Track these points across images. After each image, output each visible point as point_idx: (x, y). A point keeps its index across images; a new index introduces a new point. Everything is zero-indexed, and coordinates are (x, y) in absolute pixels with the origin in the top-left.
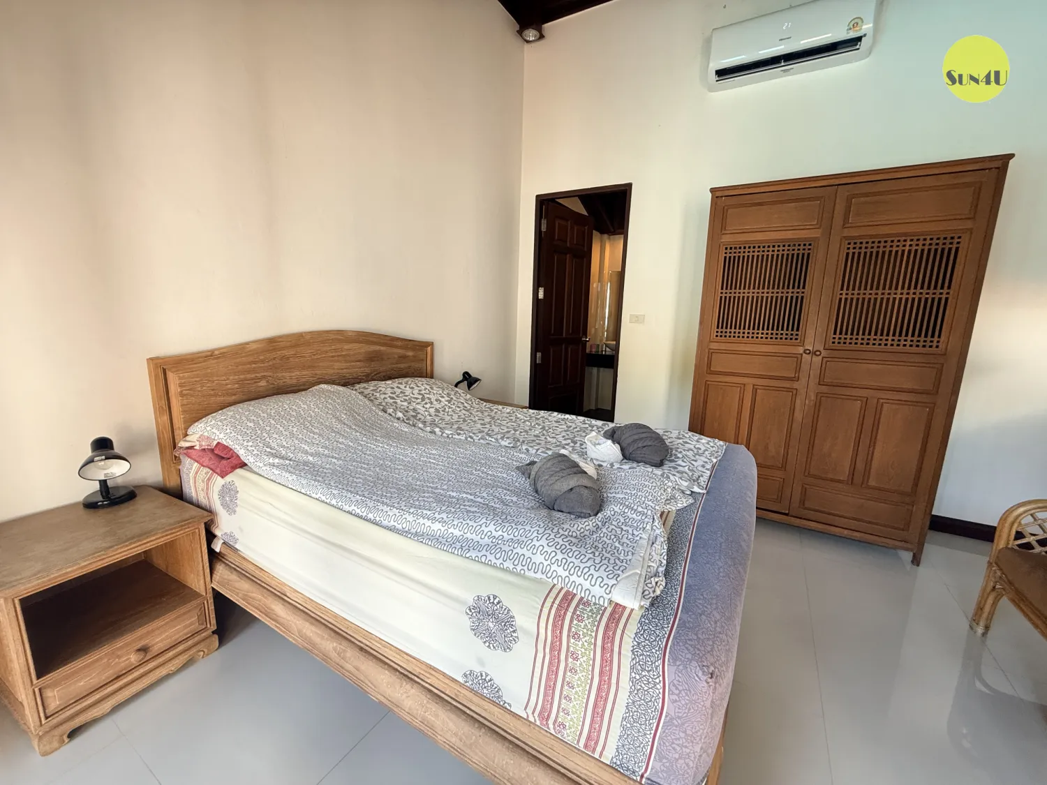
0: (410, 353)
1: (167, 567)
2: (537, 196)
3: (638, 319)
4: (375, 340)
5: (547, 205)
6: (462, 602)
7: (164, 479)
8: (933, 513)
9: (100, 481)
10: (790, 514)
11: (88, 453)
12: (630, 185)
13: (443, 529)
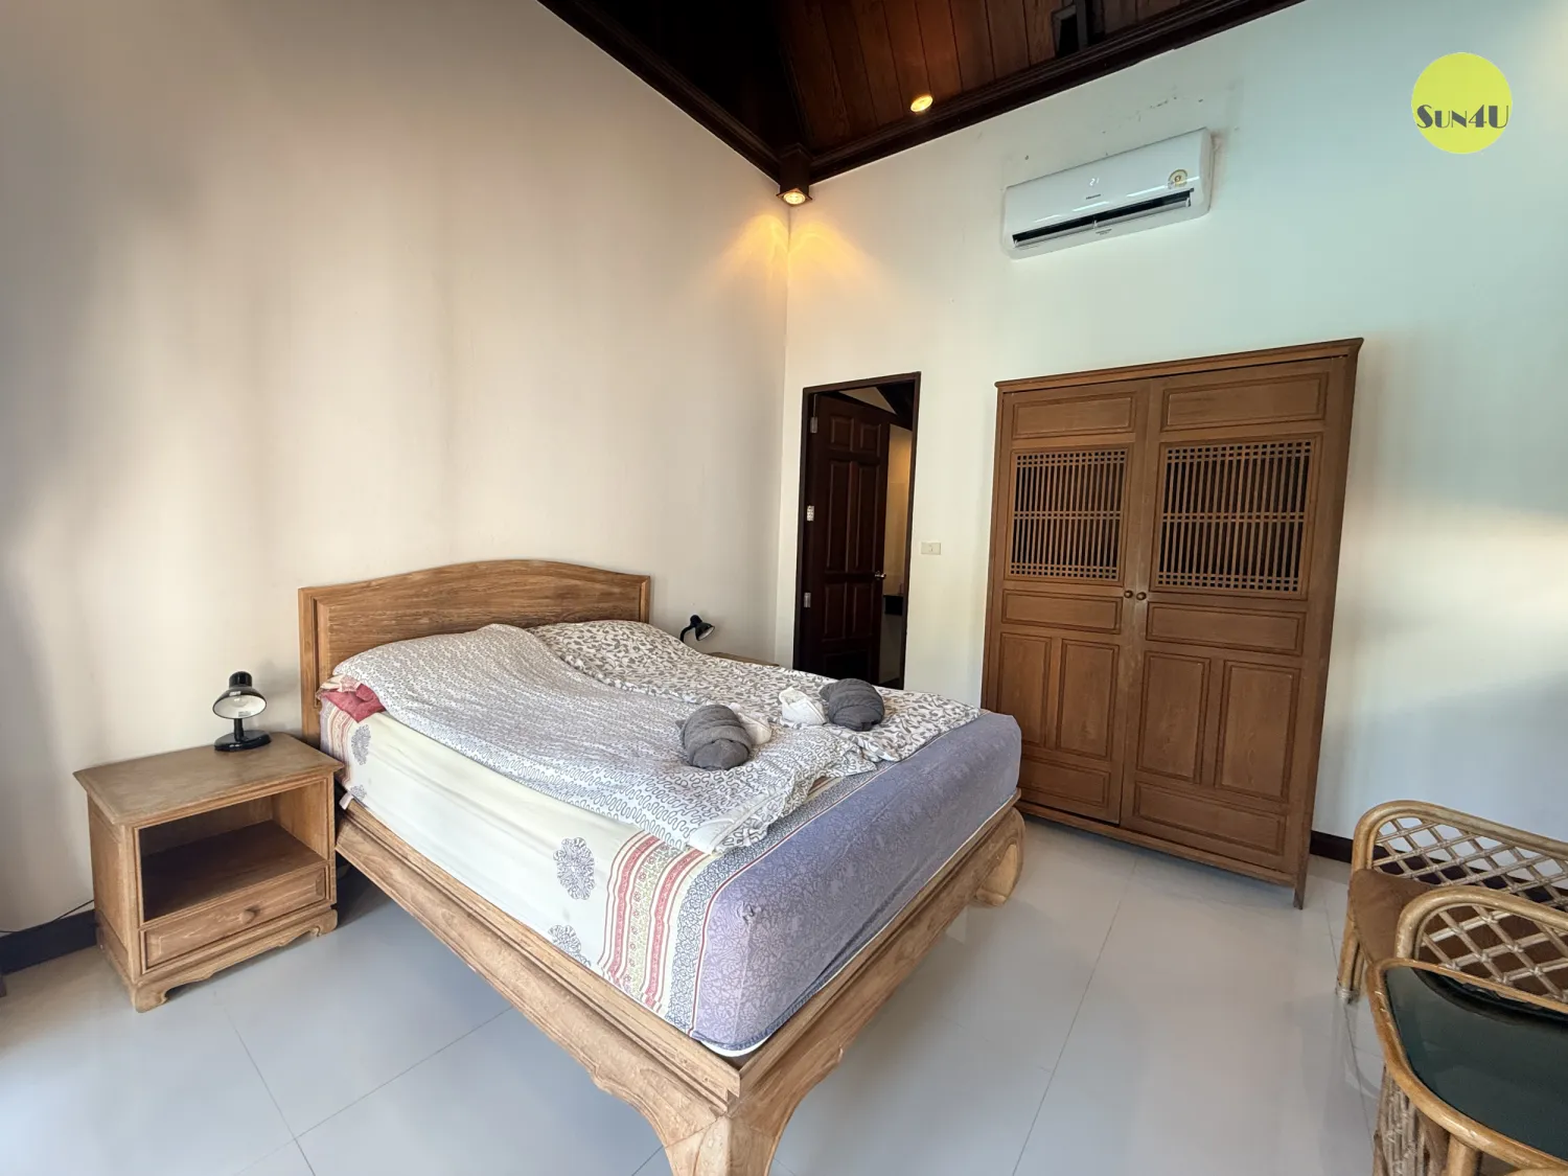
0: (616, 590)
1: (293, 830)
2: (805, 389)
3: (933, 550)
4: (569, 572)
5: (822, 403)
6: (551, 847)
7: (303, 726)
8: (1316, 828)
9: (235, 720)
10: (1123, 824)
11: (226, 686)
12: (918, 375)
13: (555, 775)
